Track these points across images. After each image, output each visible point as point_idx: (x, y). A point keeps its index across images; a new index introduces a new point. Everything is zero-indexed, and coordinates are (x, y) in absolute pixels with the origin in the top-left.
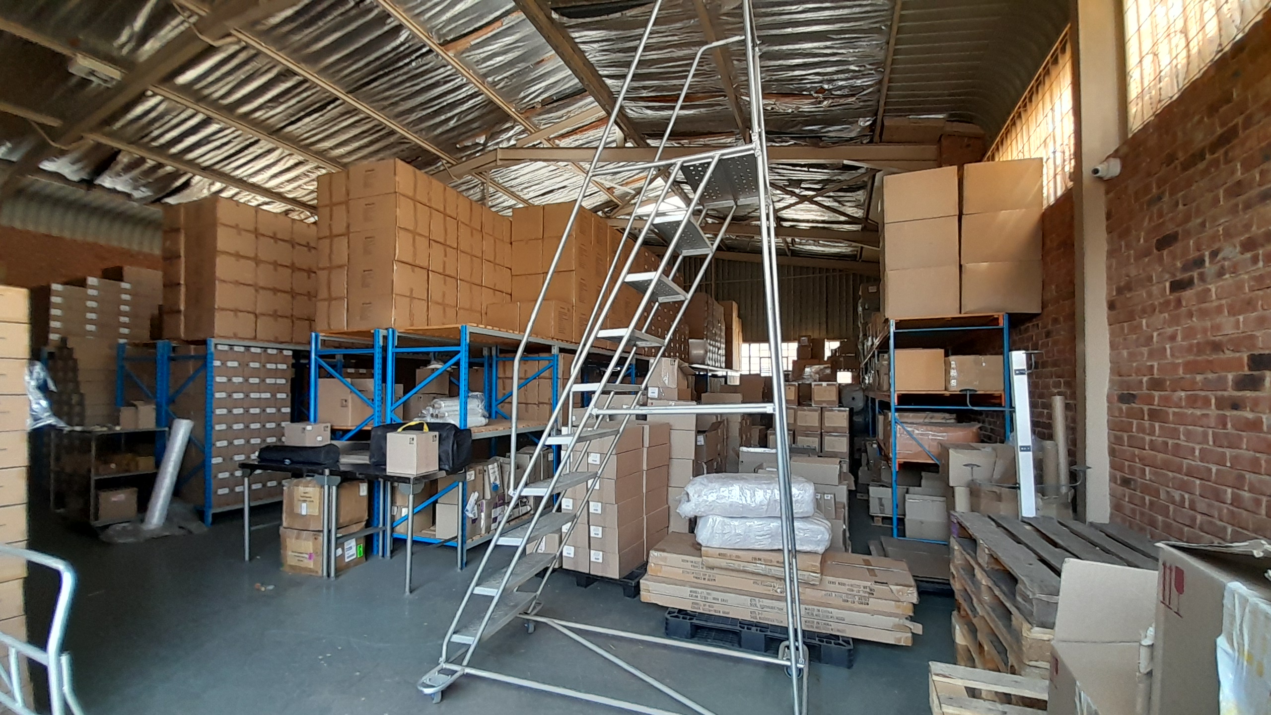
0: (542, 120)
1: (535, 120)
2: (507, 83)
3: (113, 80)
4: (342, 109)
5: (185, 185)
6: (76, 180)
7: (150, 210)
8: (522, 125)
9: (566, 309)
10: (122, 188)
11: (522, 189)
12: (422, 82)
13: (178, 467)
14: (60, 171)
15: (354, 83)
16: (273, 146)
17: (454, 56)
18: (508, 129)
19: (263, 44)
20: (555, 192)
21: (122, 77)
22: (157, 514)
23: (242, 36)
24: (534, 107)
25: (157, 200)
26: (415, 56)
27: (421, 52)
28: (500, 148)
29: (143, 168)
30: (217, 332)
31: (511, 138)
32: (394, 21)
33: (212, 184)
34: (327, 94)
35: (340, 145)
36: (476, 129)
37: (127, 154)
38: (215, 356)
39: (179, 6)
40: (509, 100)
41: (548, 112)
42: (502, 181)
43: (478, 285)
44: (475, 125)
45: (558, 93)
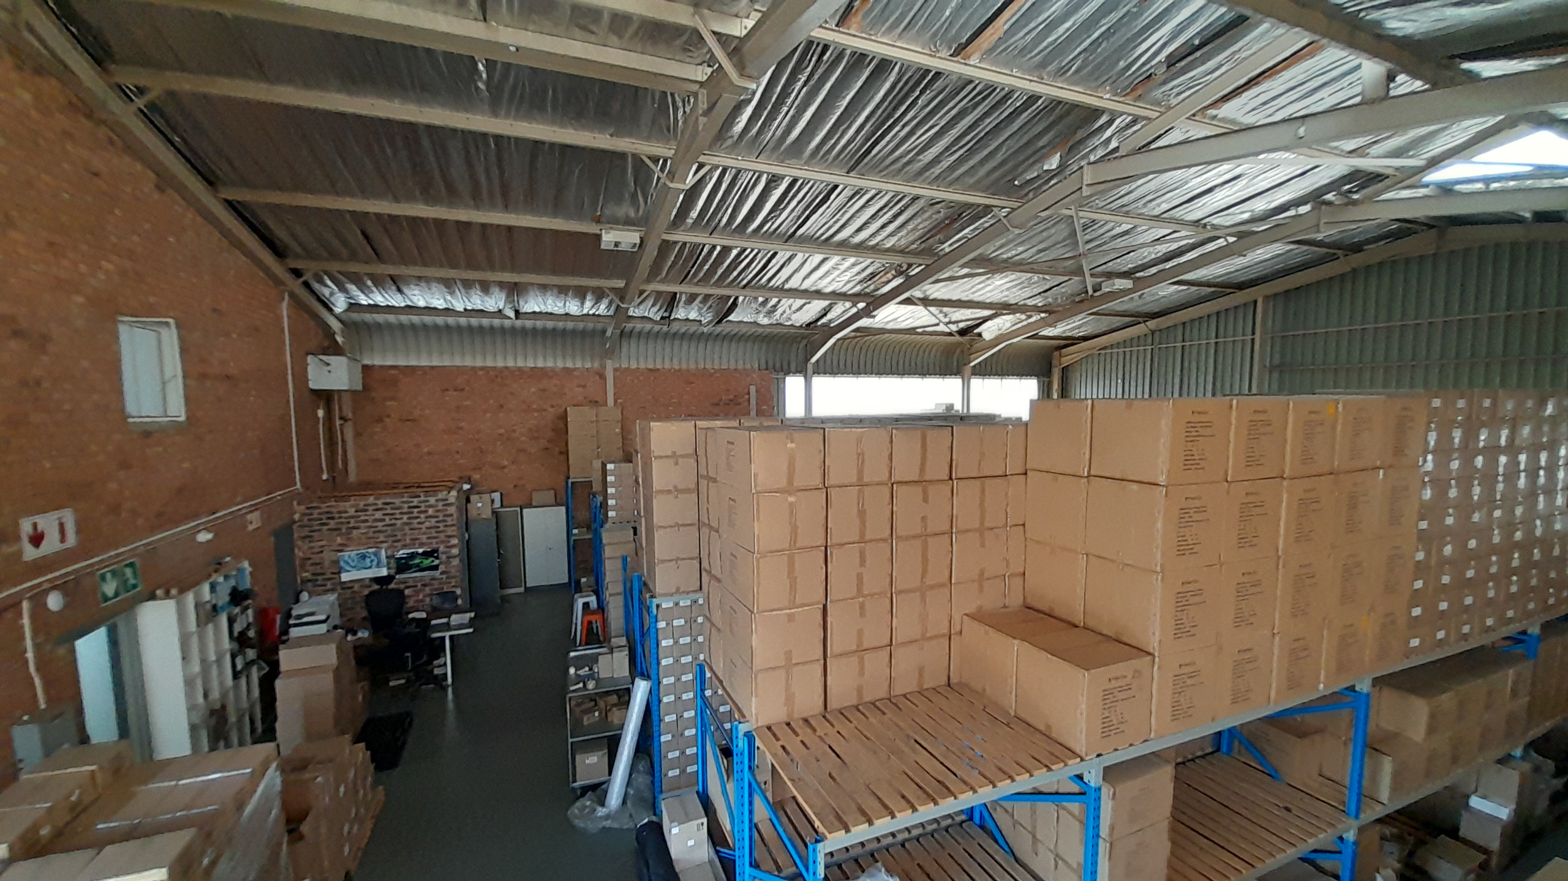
0: (1171, 90)
1: (1157, 94)
2: (1086, 58)
3: (635, 244)
4: (848, 193)
5: (735, 304)
6: (658, 319)
7: (719, 329)
8: (1130, 115)
9: (1130, 676)
10: (693, 315)
11: (1145, 205)
12: (940, 120)
13: (636, 738)
14: (646, 314)
15: (852, 157)
16: (791, 253)
17: (980, 62)
18: (1102, 128)
19: (740, 158)
20: (1217, 190)
21: (641, 238)
22: (615, 796)
23: (715, 160)
24: (1151, 75)
25: (720, 321)
26: (918, 90)
27: (926, 81)
28: (1089, 164)
29: (699, 299)
30: (658, 590)
31: (1109, 140)
32: (874, 58)
33: (756, 298)
34: (824, 184)
35: (860, 230)
36: (1043, 147)
37: (681, 293)
38: (659, 616)
39: (649, 158)
40: (1093, 85)
41: (1184, 71)
42: (1104, 203)
43: (942, 585)
44: (1041, 143)
45: (1202, 30)
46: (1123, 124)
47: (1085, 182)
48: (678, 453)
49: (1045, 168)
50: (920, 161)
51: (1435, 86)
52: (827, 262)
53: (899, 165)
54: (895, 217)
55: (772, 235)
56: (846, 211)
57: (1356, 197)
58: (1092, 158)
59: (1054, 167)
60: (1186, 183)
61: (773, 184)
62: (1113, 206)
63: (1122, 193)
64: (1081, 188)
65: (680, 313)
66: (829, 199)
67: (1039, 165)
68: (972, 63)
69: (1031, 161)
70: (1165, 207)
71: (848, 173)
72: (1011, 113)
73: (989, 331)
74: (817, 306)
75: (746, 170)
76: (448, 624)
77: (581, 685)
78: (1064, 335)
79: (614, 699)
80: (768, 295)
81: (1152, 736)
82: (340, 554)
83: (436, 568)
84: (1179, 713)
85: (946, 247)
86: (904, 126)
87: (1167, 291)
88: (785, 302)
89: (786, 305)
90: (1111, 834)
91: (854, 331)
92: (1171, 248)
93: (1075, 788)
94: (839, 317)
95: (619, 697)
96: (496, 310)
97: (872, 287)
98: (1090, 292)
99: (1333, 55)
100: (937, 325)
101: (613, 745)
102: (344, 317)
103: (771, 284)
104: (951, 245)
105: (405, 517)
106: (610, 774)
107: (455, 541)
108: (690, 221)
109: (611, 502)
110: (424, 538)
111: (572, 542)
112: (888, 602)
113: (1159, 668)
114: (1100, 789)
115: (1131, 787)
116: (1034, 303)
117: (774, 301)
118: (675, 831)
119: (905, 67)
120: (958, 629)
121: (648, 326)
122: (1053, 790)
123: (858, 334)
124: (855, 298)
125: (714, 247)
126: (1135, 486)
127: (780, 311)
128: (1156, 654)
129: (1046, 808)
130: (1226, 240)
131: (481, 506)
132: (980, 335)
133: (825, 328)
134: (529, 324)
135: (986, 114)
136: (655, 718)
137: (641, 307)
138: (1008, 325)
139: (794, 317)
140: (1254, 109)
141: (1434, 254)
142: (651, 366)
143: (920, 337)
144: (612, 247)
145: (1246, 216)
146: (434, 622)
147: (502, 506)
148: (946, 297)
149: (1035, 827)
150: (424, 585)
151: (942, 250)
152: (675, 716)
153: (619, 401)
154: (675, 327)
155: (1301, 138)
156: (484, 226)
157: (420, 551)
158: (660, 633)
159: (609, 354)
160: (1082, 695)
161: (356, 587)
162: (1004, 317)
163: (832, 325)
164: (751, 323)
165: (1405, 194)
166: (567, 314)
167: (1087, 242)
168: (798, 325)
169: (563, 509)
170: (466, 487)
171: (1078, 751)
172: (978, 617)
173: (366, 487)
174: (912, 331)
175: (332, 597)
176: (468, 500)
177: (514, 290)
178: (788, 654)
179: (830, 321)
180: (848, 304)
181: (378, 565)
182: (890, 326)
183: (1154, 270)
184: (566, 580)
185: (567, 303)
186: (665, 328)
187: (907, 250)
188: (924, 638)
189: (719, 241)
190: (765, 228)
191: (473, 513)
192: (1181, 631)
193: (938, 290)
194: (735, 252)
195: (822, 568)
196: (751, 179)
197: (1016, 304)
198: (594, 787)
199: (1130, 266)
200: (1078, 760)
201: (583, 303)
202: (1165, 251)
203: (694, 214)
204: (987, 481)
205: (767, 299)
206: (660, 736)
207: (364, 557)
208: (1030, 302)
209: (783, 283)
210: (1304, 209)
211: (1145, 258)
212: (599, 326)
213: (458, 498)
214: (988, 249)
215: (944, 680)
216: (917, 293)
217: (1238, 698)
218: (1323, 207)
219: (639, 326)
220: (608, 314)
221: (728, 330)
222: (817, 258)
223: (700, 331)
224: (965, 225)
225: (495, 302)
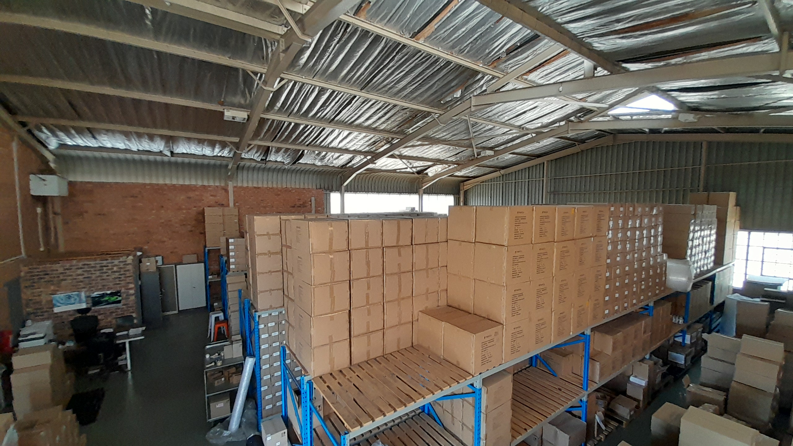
0: (508, 65)
1: (502, 66)
2: (471, 47)
3: (245, 119)
4: (361, 100)
5: (302, 155)
6: (259, 160)
7: (294, 167)
8: (490, 75)
9: (493, 335)
10: (279, 159)
11: (498, 117)
12: (406, 68)
13: (246, 391)
14: (252, 157)
15: (363, 83)
16: (332, 129)
17: (424, 42)
18: (479, 80)
19: (304, 77)
20: (528, 112)
21: (248, 115)
22: (234, 424)
23: (290, 77)
24: (500, 57)
25: (295, 163)
26: (395, 52)
27: (399, 48)
28: (474, 96)
29: (283, 150)
30: (259, 307)
31: (483, 85)
32: (373, 34)
33: (314, 152)
34: (349, 95)
35: (368, 119)
36: (453, 87)
37: (272, 147)
38: (260, 322)
39: (252, 72)
40: (476, 59)
41: (514, 57)
42: (481, 115)
43: (409, 297)
44: (453, 84)
45: (521, 39)
46: (489, 79)
47: (472, 105)
48: (270, 233)
49: (455, 96)
50: (397, 87)
51: (612, 73)
52: (351, 135)
53: (386, 89)
54: (386, 114)
55: (322, 119)
56: (360, 110)
57: (582, 119)
58: (475, 94)
59: (458, 96)
60: (515, 108)
61: (322, 93)
62: (485, 116)
63: (489, 111)
64: (471, 107)
65: (272, 157)
66: (351, 103)
67: (451, 95)
68: (420, 42)
69: (449, 92)
70: (507, 118)
71: (361, 90)
72: (439, 69)
73: (431, 172)
74: (346, 157)
75: (307, 84)
76: (128, 335)
77: (213, 364)
78: (465, 175)
79: (233, 370)
80: (320, 150)
81: (503, 362)
82: (53, 296)
83: (119, 302)
84: (514, 350)
85: (410, 131)
86: (388, 70)
87: (508, 157)
88: (330, 155)
89: (330, 156)
90: (486, 411)
91: (365, 170)
92: (509, 138)
93: (470, 390)
94: (358, 163)
95: (237, 369)
96: (159, 151)
97: (374, 149)
98: (476, 156)
99: (573, 56)
100: (407, 168)
101: (233, 396)
102: (56, 152)
103: (322, 144)
104: (412, 130)
105: (98, 273)
106: (231, 411)
107: (132, 286)
108: (276, 108)
109: (232, 260)
110: (111, 285)
111: (208, 283)
112: (382, 308)
113: (506, 330)
114: (481, 389)
115: (494, 387)
116: (451, 159)
117: (324, 153)
118: (269, 439)
119: (388, 40)
120: (417, 318)
121: (254, 164)
122: (461, 393)
123: (368, 172)
124: (365, 153)
125: (290, 124)
126: (494, 247)
127: (327, 158)
128: (504, 324)
129: (458, 401)
130: (532, 135)
131: (149, 265)
132: (427, 174)
133: (351, 168)
134: (180, 160)
135: (427, 68)
136: (258, 379)
137: (249, 153)
138: (440, 170)
139: (334, 162)
140: (542, 77)
141: (612, 145)
142: (255, 185)
143: (398, 174)
144: (231, 119)
145: (539, 125)
146: (118, 334)
147: (163, 264)
148: (411, 155)
149: (452, 411)
150: (112, 313)
151: (409, 131)
152: (269, 375)
153: (237, 204)
154: (269, 165)
155: (560, 92)
156: (150, 102)
157: (109, 292)
158: (260, 330)
159: (230, 178)
160: (473, 345)
161: (65, 315)
162: (438, 166)
163: (354, 167)
164: (311, 164)
165: (601, 119)
166: (204, 155)
167: (474, 132)
168: (337, 166)
169: (203, 264)
170: (139, 253)
171: (471, 373)
172: (426, 312)
173: (70, 255)
174: (394, 171)
175: (48, 323)
176: (140, 262)
177: (170, 140)
178: (331, 337)
179: (354, 165)
180: (362, 157)
181: (80, 302)
182: (384, 168)
183: (503, 147)
184: (205, 305)
185: (204, 149)
186: (264, 165)
187: (391, 131)
188: (400, 324)
189: (293, 120)
190: (318, 115)
191: (143, 269)
192: (514, 312)
193: (407, 151)
194: (302, 127)
195: (348, 291)
196: (310, 89)
197: (443, 160)
198: (222, 420)
199: (493, 145)
200: (471, 376)
201: (214, 149)
202: (507, 139)
203: (279, 105)
204: (430, 246)
205: (320, 152)
206: (261, 387)
207: (69, 297)
208: (450, 159)
209: (329, 144)
210: (562, 123)
211: (499, 141)
212: (224, 163)
213: (133, 260)
214: (430, 133)
215: (410, 344)
216: (396, 152)
217: (538, 341)
218: (570, 123)
219: (248, 164)
220: (230, 156)
221: (299, 168)
222: (346, 133)
223: (283, 168)
224: (419, 121)
225: (158, 146)
